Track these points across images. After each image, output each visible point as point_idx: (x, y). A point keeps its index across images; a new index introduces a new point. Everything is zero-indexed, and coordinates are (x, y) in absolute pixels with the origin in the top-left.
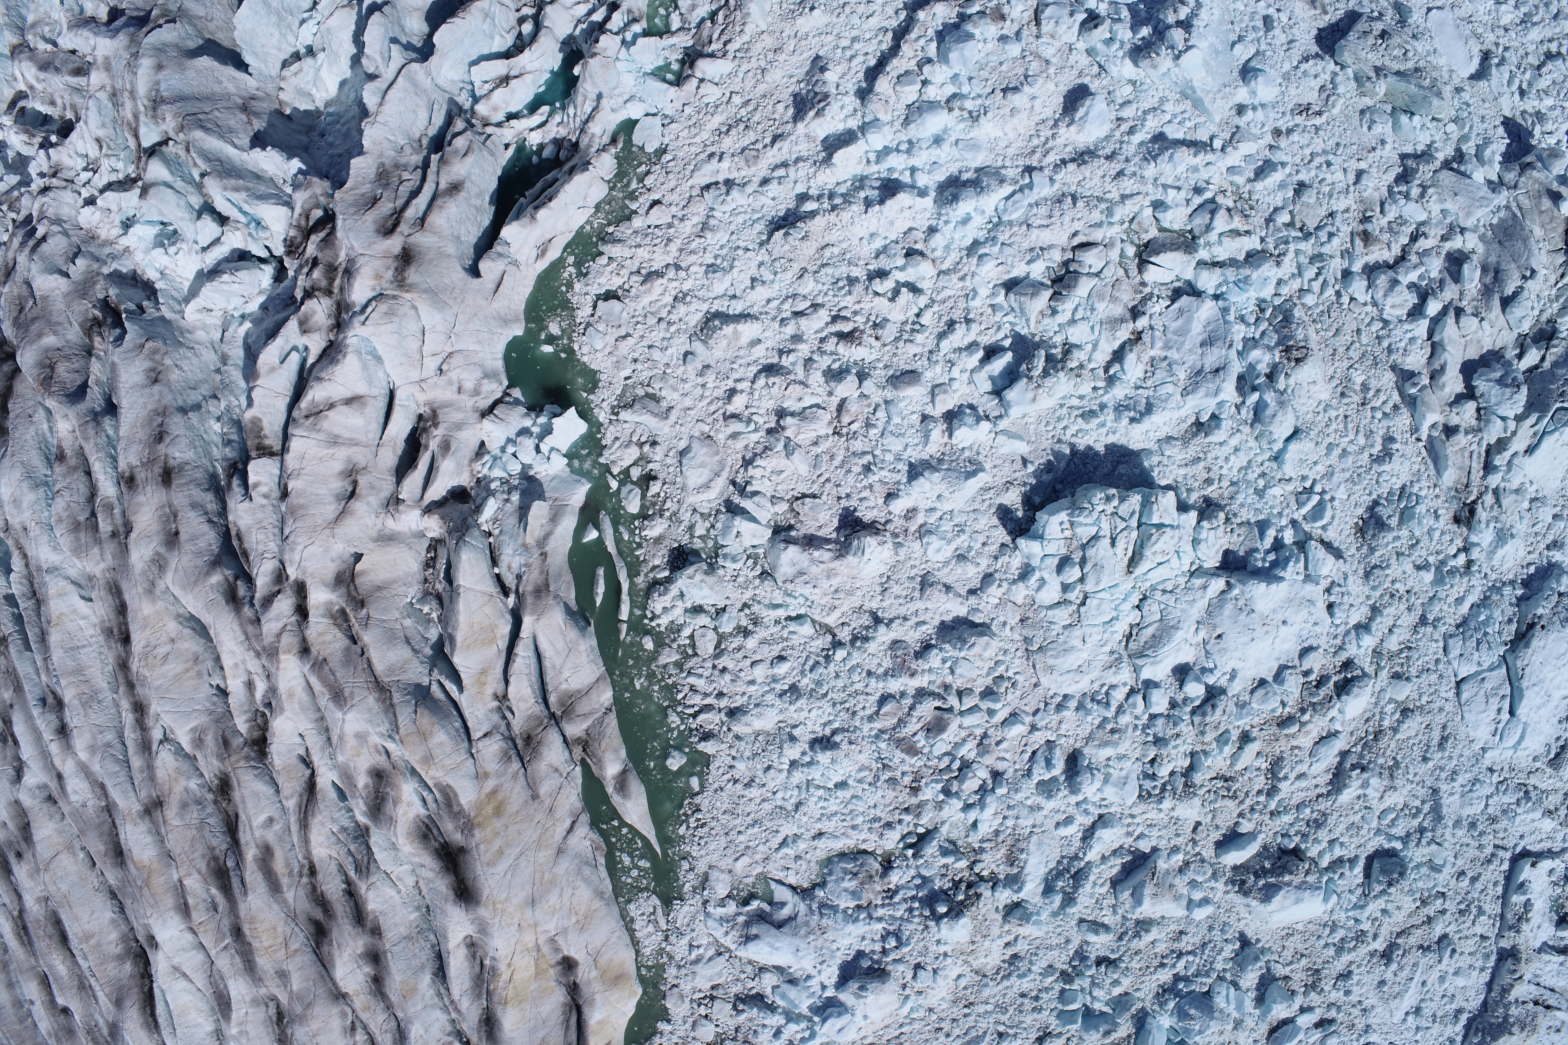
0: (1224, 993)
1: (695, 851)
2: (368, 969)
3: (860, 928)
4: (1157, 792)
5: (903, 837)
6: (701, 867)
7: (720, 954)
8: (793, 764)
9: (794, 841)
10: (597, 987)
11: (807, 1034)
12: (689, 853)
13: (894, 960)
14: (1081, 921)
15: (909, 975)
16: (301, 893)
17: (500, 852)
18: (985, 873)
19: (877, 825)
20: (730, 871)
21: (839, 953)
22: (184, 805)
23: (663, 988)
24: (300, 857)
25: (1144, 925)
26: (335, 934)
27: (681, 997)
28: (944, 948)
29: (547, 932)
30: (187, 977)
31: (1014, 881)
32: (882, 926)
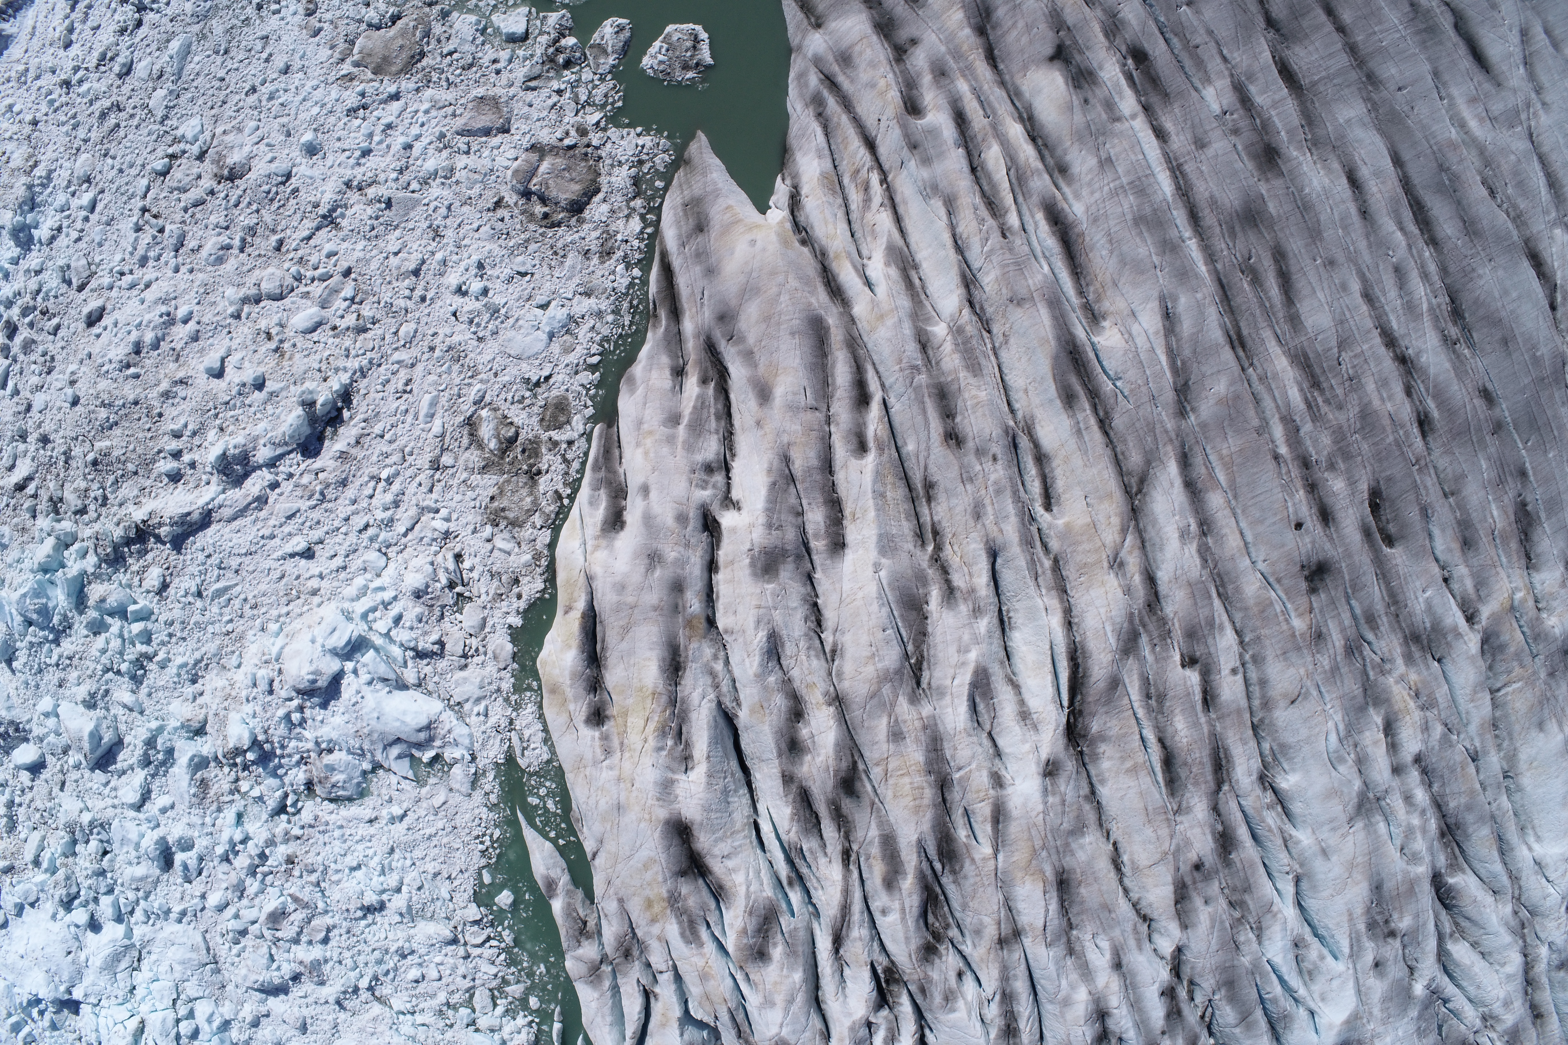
1: (484, 813)
2: (804, 733)
3: (326, 733)
5: (299, 811)
6: (478, 796)
7: (458, 704)
8: (399, 890)
9: (393, 818)
11: (371, 617)
12: (490, 810)
13: (291, 699)
14: (142, 713)
15: (276, 684)
16: (860, 834)
17: (646, 867)
18: (226, 769)
19: (321, 828)
20: (451, 790)
21: (342, 710)
22: (979, 933)
23: (516, 666)
25: (90, 703)
26: (831, 783)
27: (495, 657)
28: (248, 708)
29: (611, 768)
30: (1024, 715)
31: (200, 764)
32: (306, 734)
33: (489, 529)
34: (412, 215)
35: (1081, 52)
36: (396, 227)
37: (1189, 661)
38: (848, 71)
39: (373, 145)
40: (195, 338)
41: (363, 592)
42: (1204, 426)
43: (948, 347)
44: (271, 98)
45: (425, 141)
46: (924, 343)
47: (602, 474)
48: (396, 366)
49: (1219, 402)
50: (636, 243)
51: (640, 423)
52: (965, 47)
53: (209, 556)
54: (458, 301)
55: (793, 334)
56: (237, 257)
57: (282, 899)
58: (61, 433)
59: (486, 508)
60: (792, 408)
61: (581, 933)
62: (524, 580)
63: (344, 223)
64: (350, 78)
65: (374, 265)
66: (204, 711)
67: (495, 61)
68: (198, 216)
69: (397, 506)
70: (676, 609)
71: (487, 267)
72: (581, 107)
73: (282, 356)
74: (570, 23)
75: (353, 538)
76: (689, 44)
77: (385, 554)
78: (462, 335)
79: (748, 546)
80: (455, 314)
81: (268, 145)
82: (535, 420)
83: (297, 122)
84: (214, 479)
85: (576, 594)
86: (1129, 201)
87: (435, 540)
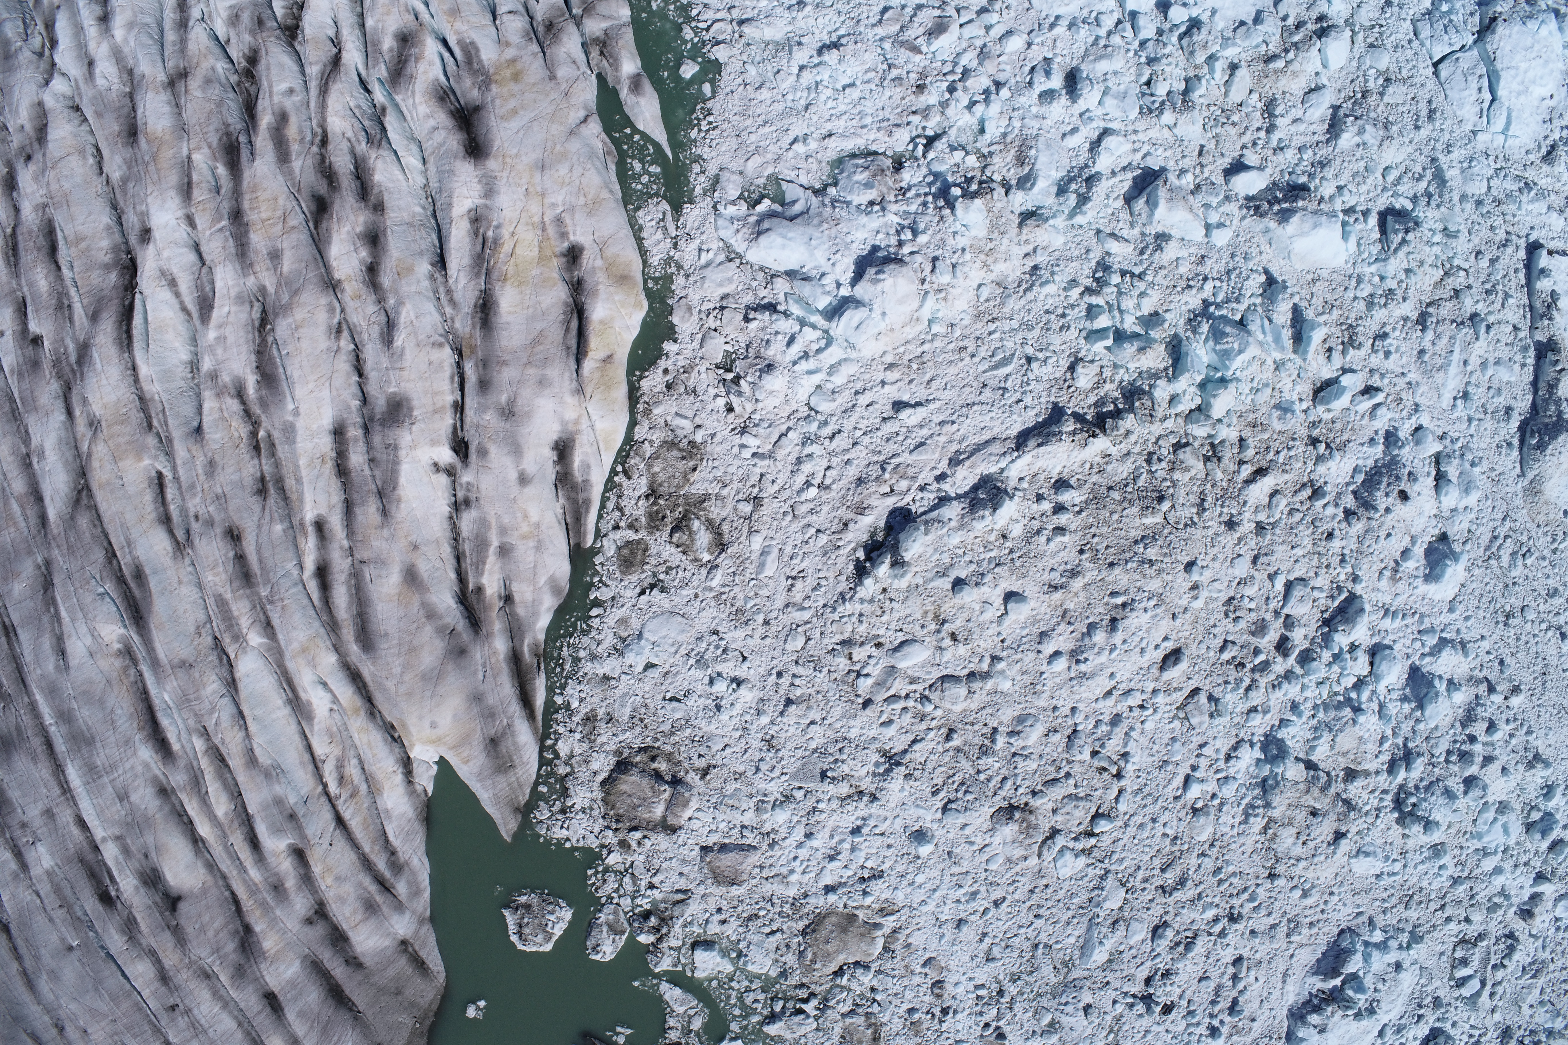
0: (1258, 321)
1: (706, 152)
2: (364, 253)
3: (874, 222)
4: (1157, 105)
5: (912, 140)
6: (712, 169)
7: (730, 260)
8: (802, 68)
9: (805, 140)
10: (601, 277)
11: (823, 343)
12: (700, 156)
13: (912, 253)
14: (1098, 232)
15: (928, 268)
16: (310, 162)
17: (515, 112)
18: (997, 177)
19: (886, 124)
20: (741, 173)
21: (854, 245)
22: (208, 81)
23: (670, 302)
24: (314, 123)
25: (1162, 238)
26: (336, 207)
27: (690, 309)
28: (961, 242)
29: (554, 205)
30: (173, 283)
31: (1025, 182)
32: (896, 219)
33: (699, 438)
34: (799, 764)
35: (156, 903)
36: (815, 751)
37: (37, 341)
38: (366, 895)
39: (849, 839)
40: (1043, 636)
41: (833, 369)
42: (30, 553)
43: (245, 622)
44: (975, 894)
45: (791, 841)
46: (268, 628)
47: (581, 497)
48: (806, 605)
49: (18, 575)
50: (561, 730)
51: (539, 547)
52: (258, 913)
53: (1019, 401)
54: (741, 672)
55: (386, 635)
56: (1001, 723)
57: (933, 48)
58: (1211, 532)
59: (702, 460)
60: (381, 562)
61: (604, 43)
62: (661, 387)
63: (875, 757)
64: (883, 912)
65: (837, 711)
66: (1024, 237)
67: (723, 922)
68: (1052, 769)
69: (798, 459)
70: (485, 364)
71: (712, 707)
72: (628, 870)
73: (937, 616)
74: (650, 957)
75: (848, 424)
76: (526, 931)
77: (811, 409)
78: (735, 637)
79: (414, 427)
80: (745, 658)
81: (972, 843)
82: (653, 550)
83: (942, 866)
84: (1012, 483)
85: (597, 375)
86: (100, 760)
87: (756, 425)
